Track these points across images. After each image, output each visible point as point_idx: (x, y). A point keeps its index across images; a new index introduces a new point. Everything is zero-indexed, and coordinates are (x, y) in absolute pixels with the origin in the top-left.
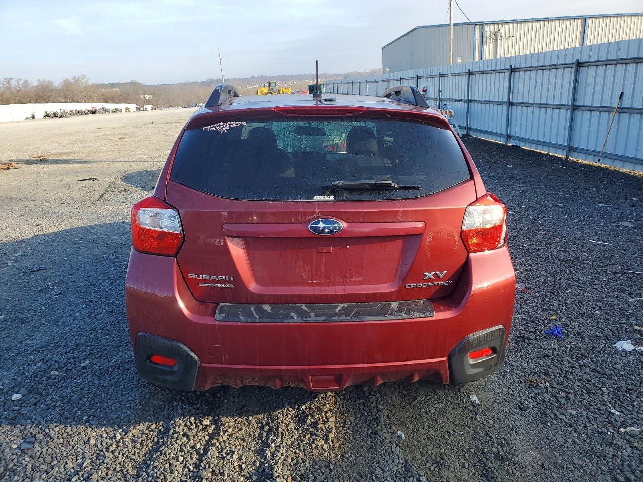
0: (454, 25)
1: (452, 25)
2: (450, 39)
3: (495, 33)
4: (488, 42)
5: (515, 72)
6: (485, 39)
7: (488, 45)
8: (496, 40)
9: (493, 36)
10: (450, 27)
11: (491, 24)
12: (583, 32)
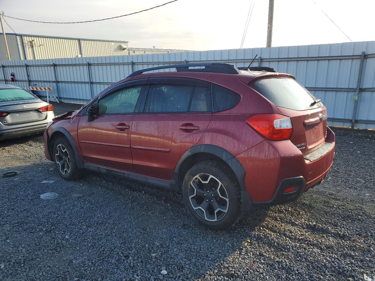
0: (6, 34)
1: (5, 34)
2: (5, 43)
3: (31, 42)
4: (27, 47)
5: (90, 66)
6: (24, 45)
7: (27, 48)
8: (32, 47)
9: (29, 44)
10: (4, 35)
11: (27, 36)
12: (79, 47)
